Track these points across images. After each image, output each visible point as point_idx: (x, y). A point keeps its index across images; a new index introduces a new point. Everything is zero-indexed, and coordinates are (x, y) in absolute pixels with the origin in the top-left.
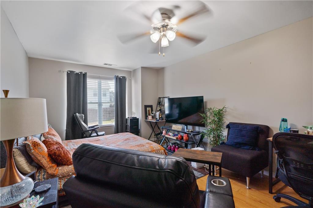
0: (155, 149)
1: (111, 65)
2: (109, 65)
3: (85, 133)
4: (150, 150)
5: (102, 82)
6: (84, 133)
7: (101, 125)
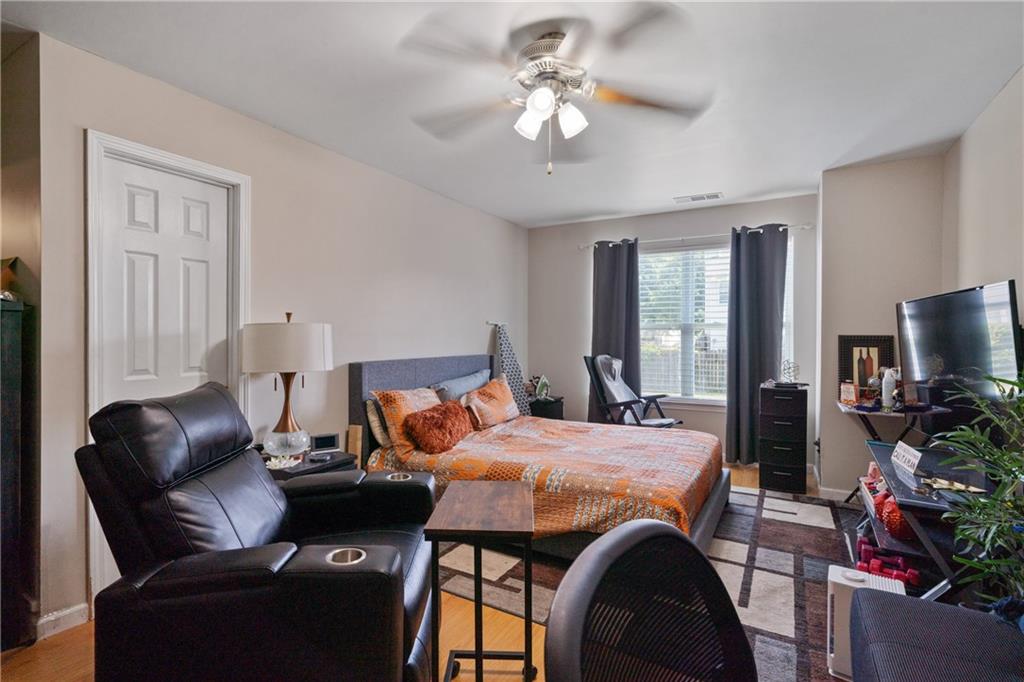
0: (628, 491)
1: (717, 196)
2: (710, 197)
3: (609, 412)
4: (607, 488)
5: (706, 257)
6: (608, 409)
7: (691, 397)
